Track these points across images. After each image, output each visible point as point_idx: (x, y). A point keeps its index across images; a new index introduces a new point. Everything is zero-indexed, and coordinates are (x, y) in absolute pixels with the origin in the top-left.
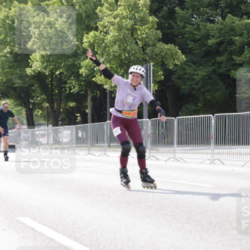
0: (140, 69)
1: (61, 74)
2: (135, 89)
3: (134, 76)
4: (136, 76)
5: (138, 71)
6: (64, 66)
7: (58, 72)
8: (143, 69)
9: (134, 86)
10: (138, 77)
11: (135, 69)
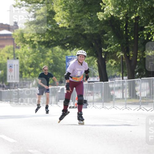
0: (84, 52)
1: (137, 18)
2: (82, 65)
3: (80, 57)
4: (82, 57)
5: (83, 54)
6: (139, 10)
7: (133, 17)
8: (85, 52)
9: (81, 63)
10: (83, 57)
11: (81, 52)
